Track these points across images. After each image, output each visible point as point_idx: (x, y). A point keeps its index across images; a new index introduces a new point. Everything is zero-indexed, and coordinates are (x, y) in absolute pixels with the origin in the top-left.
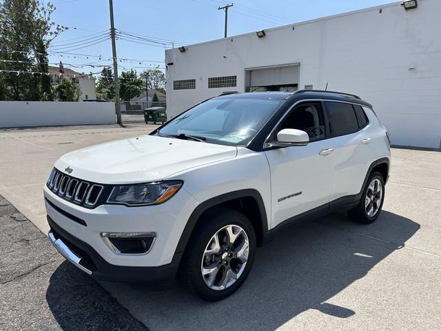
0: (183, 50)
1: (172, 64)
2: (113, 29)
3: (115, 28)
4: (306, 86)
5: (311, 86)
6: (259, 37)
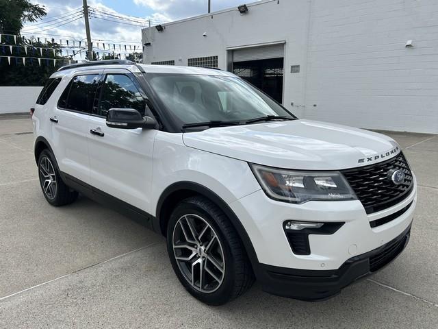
0: (160, 28)
1: (149, 44)
2: (86, 7)
3: (88, 5)
4: (292, 67)
5: (298, 66)
6: (241, 12)
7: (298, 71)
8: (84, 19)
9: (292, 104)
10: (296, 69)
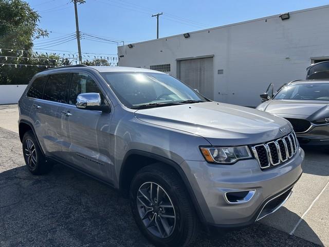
0: (131, 46)
1: (123, 56)
2: (78, 32)
3: (80, 31)
4: (218, 70)
5: (222, 70)
6: (186, 37)
7: (222, 73)
8: (77, 39)
9: (219, 93)
10: (221, 72)
